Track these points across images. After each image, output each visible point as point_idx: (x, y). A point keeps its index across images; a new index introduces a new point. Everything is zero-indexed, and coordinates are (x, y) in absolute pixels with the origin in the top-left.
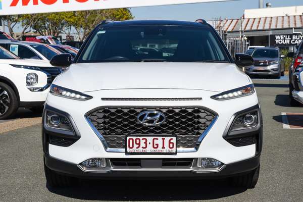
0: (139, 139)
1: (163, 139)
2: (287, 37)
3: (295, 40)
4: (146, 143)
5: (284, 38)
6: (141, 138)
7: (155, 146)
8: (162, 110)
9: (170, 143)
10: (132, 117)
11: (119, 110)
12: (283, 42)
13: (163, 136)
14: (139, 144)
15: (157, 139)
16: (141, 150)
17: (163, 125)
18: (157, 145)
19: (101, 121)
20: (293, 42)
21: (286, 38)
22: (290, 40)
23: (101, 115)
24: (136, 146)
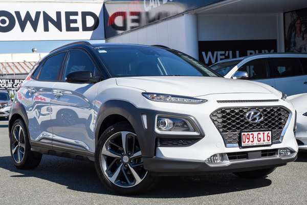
0: (248, 134)
1: (264, 133)
2: (10, 81)
3: (17, 84)
4: (253, 137)
5: (7, 82)
6: (250, 133)
7: (259, 140)
8: (260, 110)
9: (268, 136)
10: (242, 116)
11: (232, 110)
12: (5, 86)
13: (263, 131)
14: (249, 139)
15: (260, 134)
16: (250, 144)
17: (262, 122)
18: (260, 138)
19: (220, 120)
20: (15, 86)
21: (8, 82)
22: (13, 84)
23: (220, 116)
24: (247, 140)
